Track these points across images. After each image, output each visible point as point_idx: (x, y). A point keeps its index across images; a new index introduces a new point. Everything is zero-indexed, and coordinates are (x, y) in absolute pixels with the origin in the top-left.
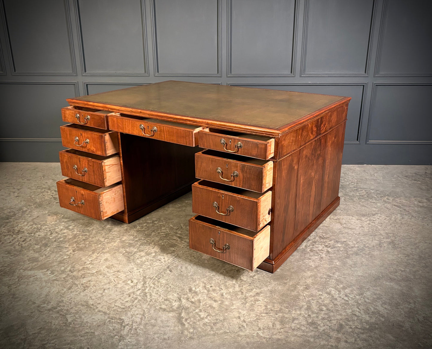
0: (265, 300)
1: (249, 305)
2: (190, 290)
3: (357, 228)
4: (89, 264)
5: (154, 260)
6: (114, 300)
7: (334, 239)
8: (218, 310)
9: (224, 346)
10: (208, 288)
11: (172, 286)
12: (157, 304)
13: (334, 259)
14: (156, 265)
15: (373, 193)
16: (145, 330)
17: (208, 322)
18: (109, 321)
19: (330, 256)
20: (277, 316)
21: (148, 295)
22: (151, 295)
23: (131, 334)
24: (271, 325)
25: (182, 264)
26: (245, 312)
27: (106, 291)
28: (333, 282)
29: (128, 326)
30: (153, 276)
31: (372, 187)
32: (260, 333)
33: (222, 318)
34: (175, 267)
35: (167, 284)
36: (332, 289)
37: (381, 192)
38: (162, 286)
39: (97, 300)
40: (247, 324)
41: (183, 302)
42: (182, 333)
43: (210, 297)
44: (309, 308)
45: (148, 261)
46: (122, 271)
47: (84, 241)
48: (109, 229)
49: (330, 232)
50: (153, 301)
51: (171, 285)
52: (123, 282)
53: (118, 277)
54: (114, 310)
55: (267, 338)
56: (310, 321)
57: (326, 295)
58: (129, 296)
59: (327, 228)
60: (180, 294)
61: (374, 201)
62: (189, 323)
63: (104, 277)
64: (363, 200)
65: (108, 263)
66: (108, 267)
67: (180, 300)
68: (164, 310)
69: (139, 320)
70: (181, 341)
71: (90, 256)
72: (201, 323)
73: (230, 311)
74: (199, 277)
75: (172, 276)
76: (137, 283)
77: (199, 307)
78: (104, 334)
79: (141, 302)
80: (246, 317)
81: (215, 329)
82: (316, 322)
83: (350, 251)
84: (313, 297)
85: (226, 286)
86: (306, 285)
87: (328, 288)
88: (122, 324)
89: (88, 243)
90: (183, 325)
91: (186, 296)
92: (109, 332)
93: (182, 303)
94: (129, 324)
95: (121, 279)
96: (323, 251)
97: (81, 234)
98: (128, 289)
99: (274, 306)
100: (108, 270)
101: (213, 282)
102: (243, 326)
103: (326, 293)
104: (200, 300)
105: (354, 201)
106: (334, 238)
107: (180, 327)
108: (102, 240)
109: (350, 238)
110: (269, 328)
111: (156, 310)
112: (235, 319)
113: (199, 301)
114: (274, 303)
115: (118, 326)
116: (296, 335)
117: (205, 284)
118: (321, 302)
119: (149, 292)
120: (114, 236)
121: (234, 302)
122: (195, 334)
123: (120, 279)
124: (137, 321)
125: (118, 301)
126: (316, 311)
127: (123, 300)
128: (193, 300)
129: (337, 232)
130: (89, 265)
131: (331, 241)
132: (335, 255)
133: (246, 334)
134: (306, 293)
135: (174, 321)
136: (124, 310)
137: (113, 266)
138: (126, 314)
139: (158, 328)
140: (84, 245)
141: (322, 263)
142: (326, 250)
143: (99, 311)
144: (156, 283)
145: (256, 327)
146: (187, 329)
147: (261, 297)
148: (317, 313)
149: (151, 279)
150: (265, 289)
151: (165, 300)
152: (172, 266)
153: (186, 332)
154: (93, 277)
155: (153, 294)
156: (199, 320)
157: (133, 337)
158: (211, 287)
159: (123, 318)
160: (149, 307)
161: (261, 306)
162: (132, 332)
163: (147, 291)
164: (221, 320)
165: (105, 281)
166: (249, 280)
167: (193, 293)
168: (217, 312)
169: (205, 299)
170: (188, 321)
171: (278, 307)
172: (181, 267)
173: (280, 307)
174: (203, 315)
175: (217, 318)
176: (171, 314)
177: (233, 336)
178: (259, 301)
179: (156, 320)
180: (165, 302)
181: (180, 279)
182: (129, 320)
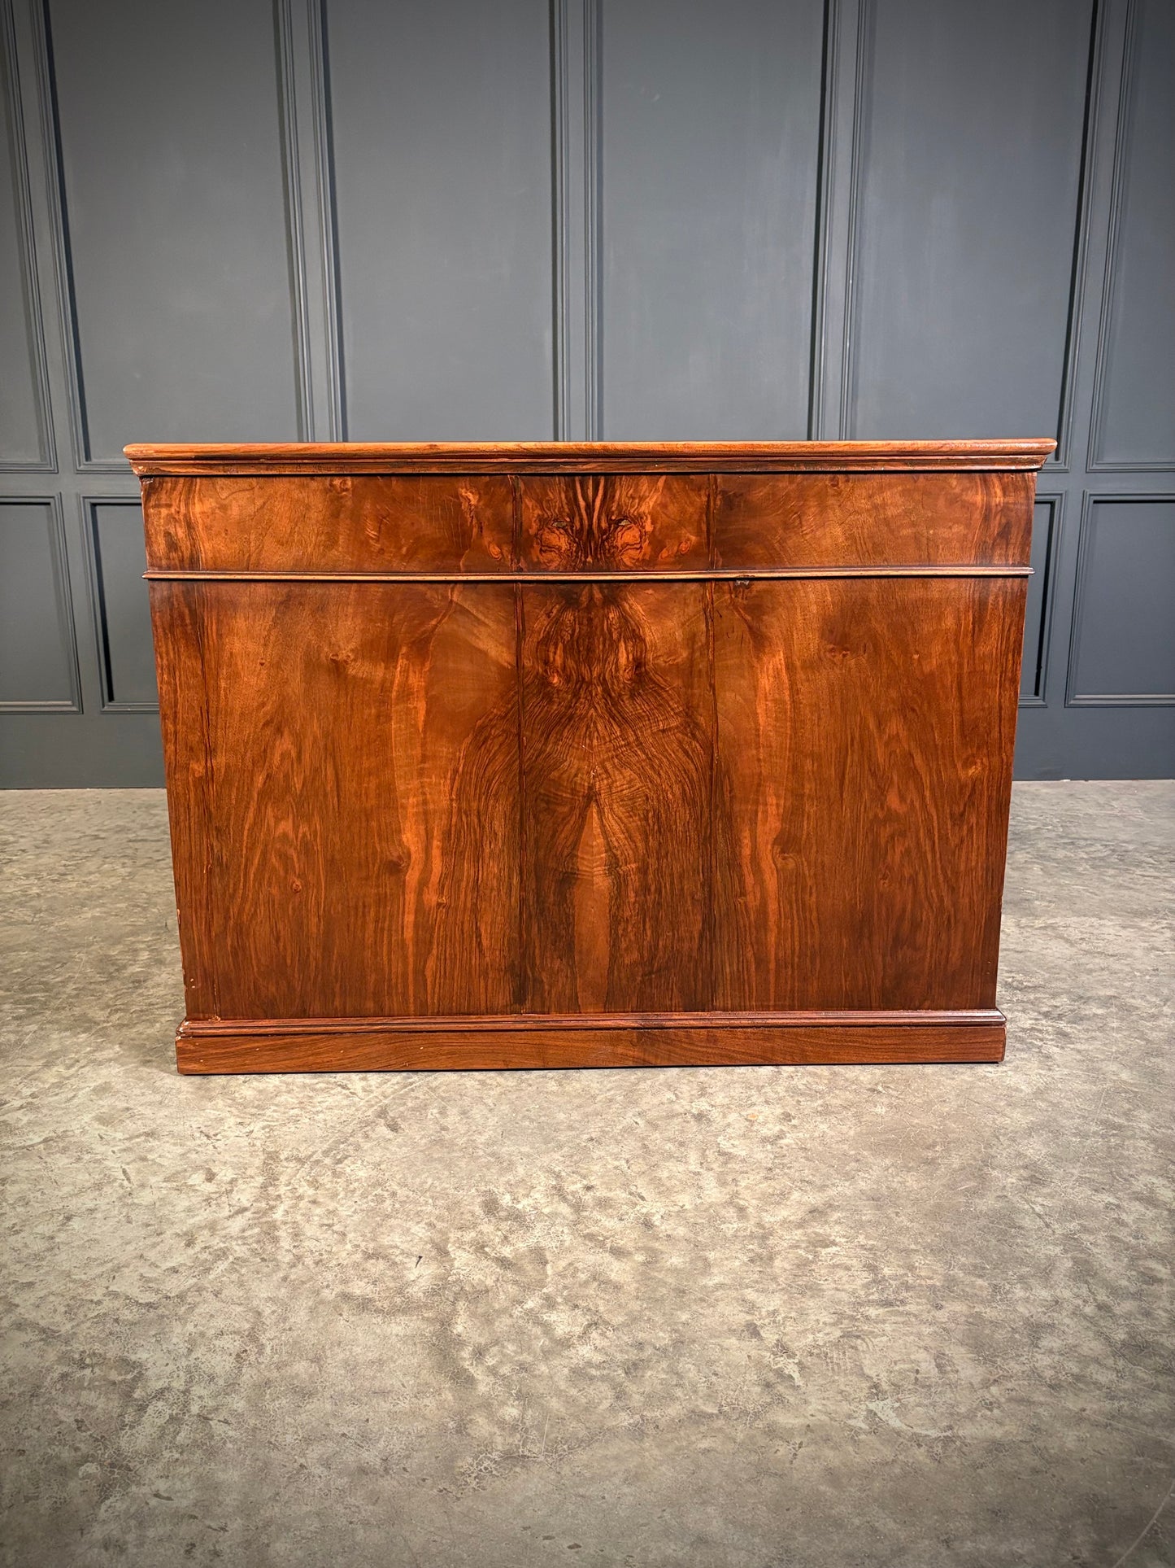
0: (862, 1239)
1: (787, 1266)
2: (491, 1206)
3: (1138, 953)
4: (21, 1107)
5: (318, 1086)
6: (110, 1265)
7: (1068, 992)
8: (637, 1298)
9: (704, 1503)
10: (573, 1193)
11: (402, 1193)
12: (329, 1276)
13: (1102, 1060)
14: (324, 1105)
15: (1136, 850)
16: (252, 1422)
17: (598, 1358)
18: (64, 1376)
19: (1079, 1051)
20: (942, 1316)
21: (283, 1233)
22: (296, 1235)
23: (173, 1446)
24: (928, 1367)
25: (443, 1099)
26: (775, 1302)
27: (75, 1224)
28: (1141, 1151)
29: (160, 1404)
30: (311, 1149)
31: (1122, 836)
32: (885, 1409)
33: (664, 1338)
34: (413, 1109)
35: (378, 1184)
36: (1154, 1180)
37: (1163, 848)
38: (353, 1191)
39: (18, 1267)
40: (800, 1363)
41: (456, 1264)
42: (461, 1429)
43: (590, 1237)
44: (1084, 1271)
45: (289, 1092)
46: (171, 1134)
47: (16, 1022)
48: (132, 979)
49: (1041, 967)
50: (309, 1261)
51: (395, 1187)
52: (167, 1180)
53: (144, 1159)
54: (101, 1319)
55: (931, 1443)
56: (1120, 1335)
57: (1137, 1207)
58: (189, 1244)
59: (1021, 956)
60: (440, 1225)
61: (1152, 872)
62: (493, 1371)
63: (79, 1159)
64: (1111, 872)
65: (105, 1103)
66: (103, 1120)
67: (442, 1252)
68: (364, 1305)
69: (229, 1363)
70: (454, 1481)
71: (31, 1077)
72: (560, 1368)
73: (702, 1300)
74: (525, 1149)
75: (400, 1147)
76: (233, 1181)
77: (541, 1284)
78: (22, 1452)
79: (243, 1271)
80: (788, 1329)
81: (637, 1400)
82: (1150, 1338)
83: (1152, 1029)
84: (1080, 1217)
85: (656, 1183)
86: (1026, 1167)
87: (1132, 1176)
88: (133, 1389)
89: (34, 1027)
90: (463, 1380)
91: (473, 1234)
92: (52, 1441)
93: (452, 1266)
94: (168, 1389)
95: (162, 1166)
96: (1040, 1031)
97: (12, 997)
98: (189, 1210)
99: (911, 1268)
100: (103, 1129)
101: (596, 1168)
102: (780, 1373)
103: (1137, 1199)
104: (542, 1249)
105: (1080, 874)
106: (1064, 986)
107: (448, 1396)
108: (100, 1015)
109: (1128, 984)
110: (921, 1384)
111: (321, 1308)
112: (733, 1341)
113: (539, 1257)
114: (908, 1252)
115: (103, 1404)
116: (1079, 1418)
117: (558, 1176)
118: (1134, 1242)
119: (289, 1219)
120: (154, 1000)
121: (711, 1255)
122: (534, 1434)
123: (155, 1168)
124: (218, 1370)
125: (126, 1270)
126: (1124, 1283)
127: (154, 1265)
128: (507, 1252)
129: (1068, 967)
130: (19, 1114)
131: (1054, 996)
132: (1097, 1044)
133: (810, 1421)
134: (1040, 1201)
135: (415, 1361)
136: (152, 1315)
137: (128, 1114)
138: (161, 1337)
139: (328, 1407)
140: (12, 1037)
141: (1057, 1076)
142: (1050, 1029)
143: (20, 1326)
144: (325, 1180)
145: (854, 1378)
146: (486, 1405)
147: (837, 1228)
148: (1137, 1296)
149: (303, 1164)
150: (845, 1188)
151: (368, 1256)
152: (402, 1109)
153: (481, 1421)
154: (23, 1164)
155: (310, 1230)
156: (547, 1354)
157: (184, 1463)
158: (589, 1188)
159: (142, 1355)
160: (283, 1292)
161: (848, 1269)
162: (180, 1439)
163: (278, 1215)
164: (665, 1351)
165: (82, 1177)
166: (759, 1156)
167: (506, 1220)
168: (635, 1306)
169: (567, 1244)
170: (490, 1361)
171: (935, 1272)
172: (443, 1112)
173: (939, 1268)
174: (563, 1322)
175: (641, 1336)
176: (398, 1327)
177: (740, 1437)
178: (834, 1243)
179: (317, 1360)
180: (369, 1264)
181: (440, 1160)
182: (171, 1367)
